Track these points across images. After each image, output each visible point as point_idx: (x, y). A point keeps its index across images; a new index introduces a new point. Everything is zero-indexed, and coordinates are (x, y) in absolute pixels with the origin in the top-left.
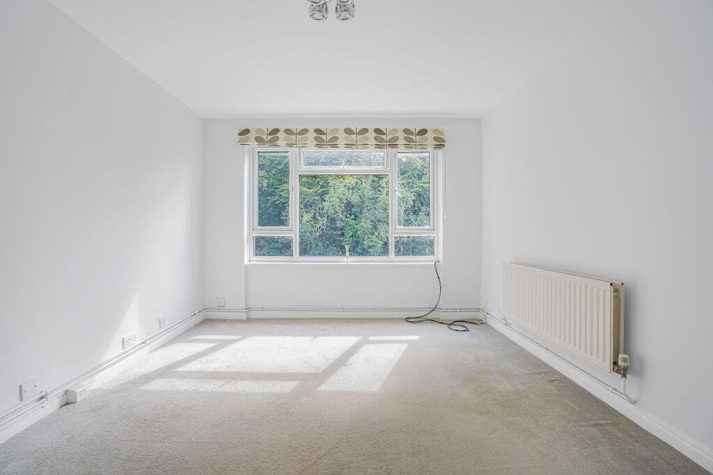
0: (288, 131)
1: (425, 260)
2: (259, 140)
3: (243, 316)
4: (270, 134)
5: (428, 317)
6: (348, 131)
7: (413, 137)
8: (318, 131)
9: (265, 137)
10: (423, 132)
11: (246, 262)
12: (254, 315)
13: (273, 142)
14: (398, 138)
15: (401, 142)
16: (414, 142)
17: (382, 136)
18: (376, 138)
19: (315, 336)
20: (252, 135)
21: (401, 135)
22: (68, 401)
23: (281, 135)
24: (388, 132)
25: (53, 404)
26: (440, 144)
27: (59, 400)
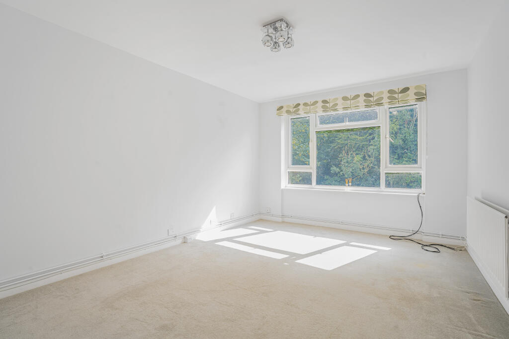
0: (305, 104)
1: (413, 192)
2: (288, 112)
3: (280, 220)
4: (295, 107)
5: (409, 238)
6: (345, 99)
7: (396, 96)
8: (325, 102)
9: (291, 110)
10: (406, 90)
11: (283, 187)
12: (286, 220)
13: (296, 112)
14: (383, 98)
15: (385, 100)
16: (396, 99)
17: (370, 99)
18: (365, 101)
19: (315, 236)
20: (284, 110)
21: (386, 95)
22: (185, 242)
23: (301, 107)
24: (375, 94)
25: (179, 241)
26: (421, 97)
27: (181, 240)
